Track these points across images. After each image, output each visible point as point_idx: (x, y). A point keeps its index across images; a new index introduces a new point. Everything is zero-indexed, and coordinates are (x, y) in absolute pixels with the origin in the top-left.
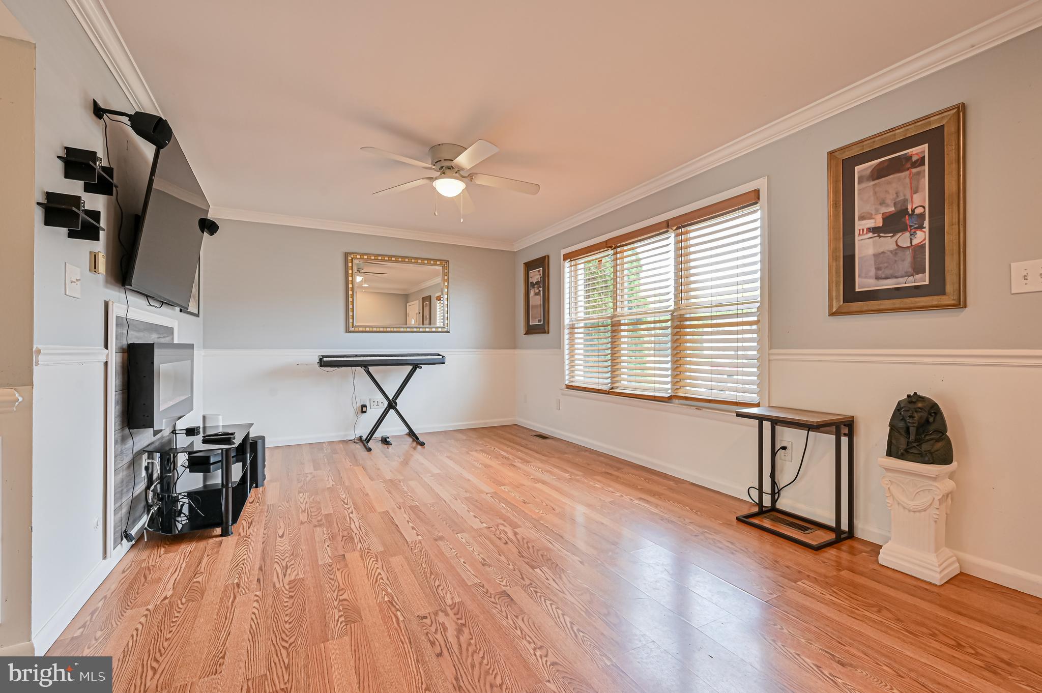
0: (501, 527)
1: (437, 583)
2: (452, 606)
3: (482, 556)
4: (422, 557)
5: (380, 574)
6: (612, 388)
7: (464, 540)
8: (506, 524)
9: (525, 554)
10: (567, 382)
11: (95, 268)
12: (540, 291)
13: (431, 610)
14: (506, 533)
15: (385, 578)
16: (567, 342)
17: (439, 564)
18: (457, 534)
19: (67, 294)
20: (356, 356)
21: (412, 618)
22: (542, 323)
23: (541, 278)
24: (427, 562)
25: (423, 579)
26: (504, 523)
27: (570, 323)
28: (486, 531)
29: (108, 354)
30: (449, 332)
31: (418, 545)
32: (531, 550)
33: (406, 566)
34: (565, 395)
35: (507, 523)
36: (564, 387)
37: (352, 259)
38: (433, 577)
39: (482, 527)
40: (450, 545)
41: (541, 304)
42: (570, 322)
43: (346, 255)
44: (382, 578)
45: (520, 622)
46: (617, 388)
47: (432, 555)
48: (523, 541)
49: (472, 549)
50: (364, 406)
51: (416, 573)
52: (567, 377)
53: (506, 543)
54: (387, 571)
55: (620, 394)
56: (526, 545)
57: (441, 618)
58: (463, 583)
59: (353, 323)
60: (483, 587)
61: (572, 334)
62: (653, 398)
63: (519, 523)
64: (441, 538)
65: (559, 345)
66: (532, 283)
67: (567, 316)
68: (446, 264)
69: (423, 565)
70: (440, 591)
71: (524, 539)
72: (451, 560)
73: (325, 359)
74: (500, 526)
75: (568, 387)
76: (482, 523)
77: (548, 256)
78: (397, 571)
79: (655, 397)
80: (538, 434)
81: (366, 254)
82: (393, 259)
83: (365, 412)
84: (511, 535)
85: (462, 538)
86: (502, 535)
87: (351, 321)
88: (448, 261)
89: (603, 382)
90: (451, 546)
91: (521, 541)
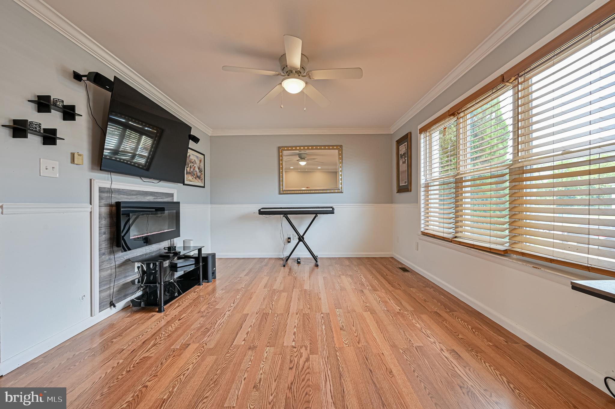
5: (188, 369)
6: (456, 237)
10: (422, 230)
11: (73, 161)
12: (405, 160)
16: (422, 198)
19: (41, 175)
20: (281, 208)
22: (407, 184)
23: (406, 150)
27: (425, 183)
29: (92, 207)
30: (342, 193)
31: (234, 350)
33: (208, 368)
34: (421, 240)
36: (420, 233)
37: (282, 151)
39: (290, 345)
40: (253, 356)
41: (406, 170)
42: (425, 181)
43: (279, 148)
46: (460, 237)
50: (289, 238)
51: (207, 377)
52: (422, 226)
53: (292, 368)
55: (460, 243)
59: (283, 188)
61: (427, 191)
62: (489, 250)
63: (320, 349)
64: (254, 348)
65: (417, 201)
66: (401, 154)
67: (422, 177)
68: (340, 148)
71: (309, 368)
73: (261, 210)
74: (303, 348)
75: (424, 234)
76: (293, 341)
77: (411, 133)
78: (200, 370)
79: (490, 249)
80: (404, 267)
81: (302, 146)
82: (318, 148)
83: (290, 242)
84: (302, 360)
85: (267, 352)
86: (296, 358)
87: (281, 187)
88: (342, 146)
89: (447, 231)
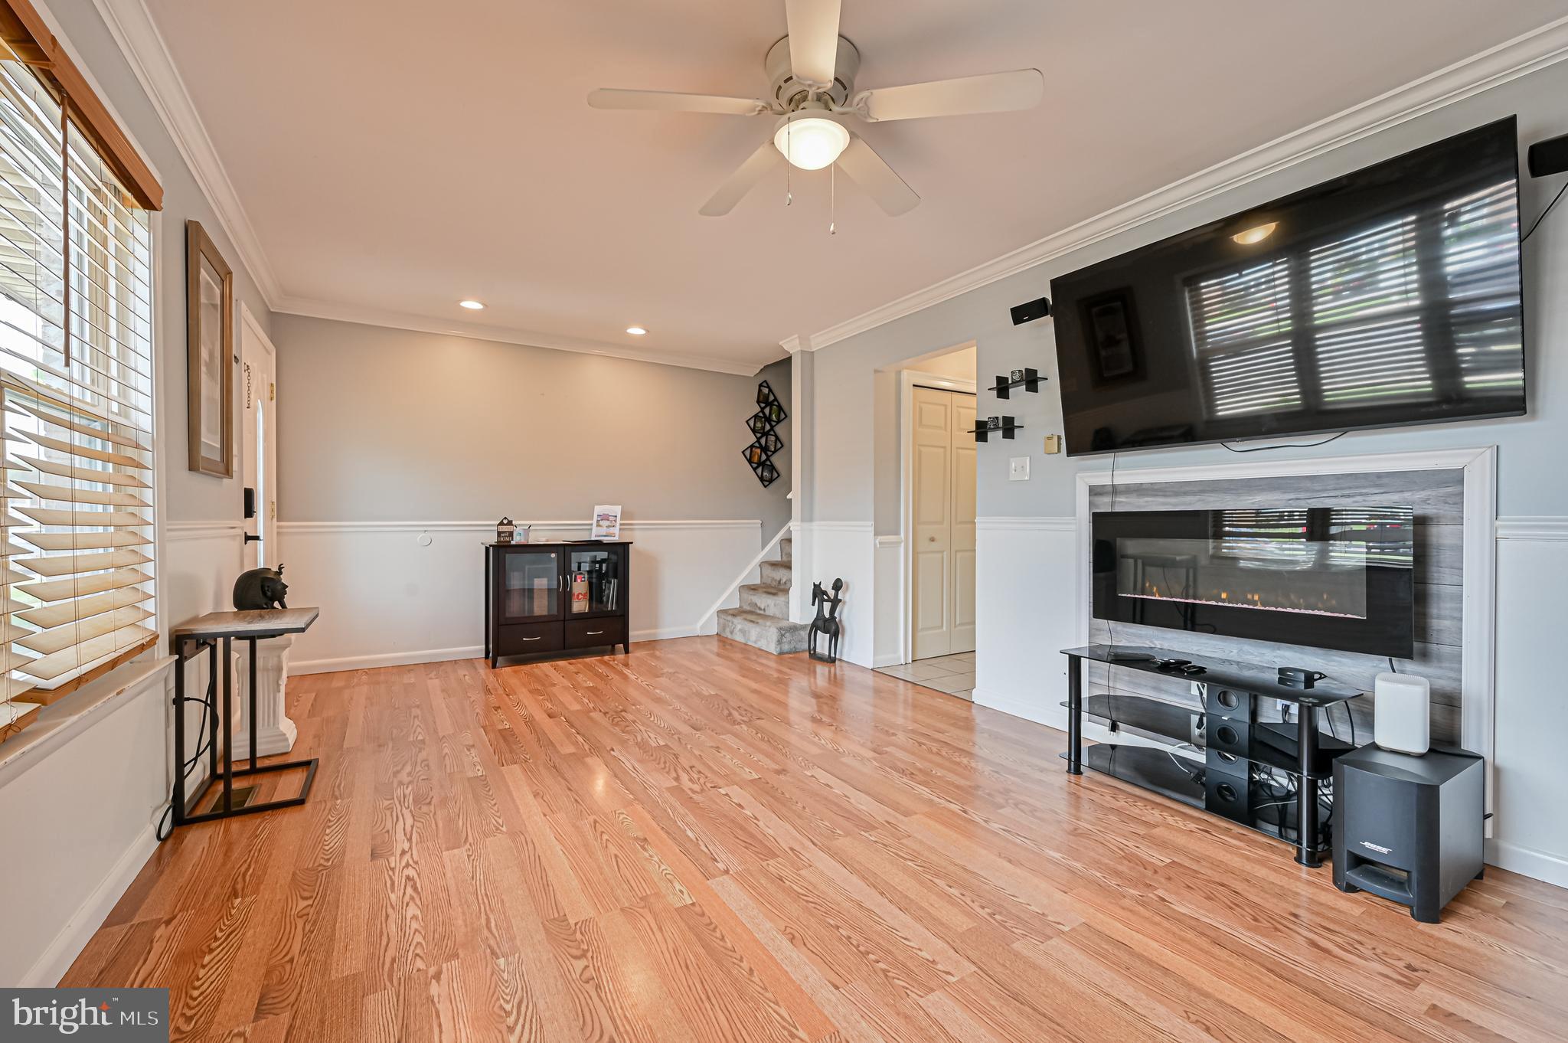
0: (696, 787)
1: (759, 736)
8: (689, 792)
9: (671, 757)
14: (691, 780)
18: (760, 778)
21: (767, 718)
26: (692, 795)
28: (720, 782)
32: (663, 760)
33: (799, 746)
35: (687, 794)
39: (726, 788)
40: (762, 765)
48: (670, 770)
53: (691, 767)
54: (815, 742)
56: (667, 765)
63: (667, 795)
71: (668, 773)
72: (754, 750)
74: (699, 790)
76: (727, 795)
84: (684, 777)
85: (750, 772)
86: (696, 776)
91: (672, 770)
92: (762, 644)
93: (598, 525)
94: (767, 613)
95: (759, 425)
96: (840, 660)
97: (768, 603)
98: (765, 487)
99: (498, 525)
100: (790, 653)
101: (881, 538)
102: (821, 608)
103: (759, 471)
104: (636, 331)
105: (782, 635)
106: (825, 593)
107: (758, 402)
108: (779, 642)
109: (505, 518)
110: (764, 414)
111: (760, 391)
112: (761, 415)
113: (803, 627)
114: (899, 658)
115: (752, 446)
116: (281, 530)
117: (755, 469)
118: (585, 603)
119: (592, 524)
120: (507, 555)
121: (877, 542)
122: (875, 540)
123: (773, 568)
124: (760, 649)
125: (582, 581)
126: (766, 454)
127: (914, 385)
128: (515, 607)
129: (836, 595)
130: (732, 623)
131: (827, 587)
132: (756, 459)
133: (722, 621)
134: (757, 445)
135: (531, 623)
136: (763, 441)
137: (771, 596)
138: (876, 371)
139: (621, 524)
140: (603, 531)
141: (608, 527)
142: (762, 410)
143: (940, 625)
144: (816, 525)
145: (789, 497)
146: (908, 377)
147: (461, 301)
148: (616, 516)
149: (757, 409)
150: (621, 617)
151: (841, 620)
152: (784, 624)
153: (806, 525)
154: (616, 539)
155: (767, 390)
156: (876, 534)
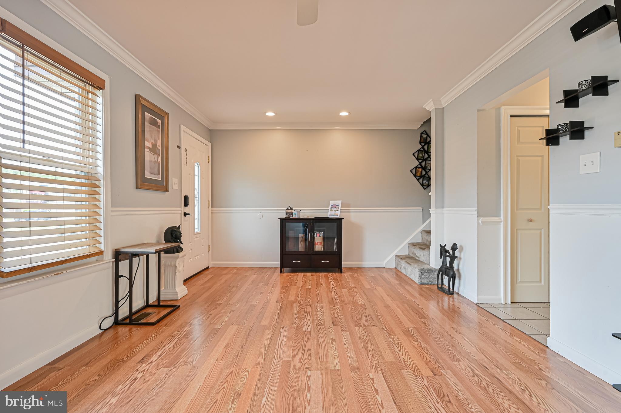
1: (365, 337)
2: (361, 326)
3: (332, 346)
4: (372, 355)
5: (400, 351)
7: (337, 361)
9: (305, 340)
13: (371, 327)
14: (301, 359)
15: (395, 347)
17: (361, 347)
18: (338, 370)
21: (379, 326)
24: (368, 351)
25: (372, 341)
31: (374, 367)
32: (299, 341)
33: (383, 351)
38: (367, 341)
39: (313, 371)
40: (348, 360)
44: (398, 348)
45: (336, 316)
47: (364, 355)
49: (335, 352)
51: (377, 346)
54: (395, 352)
57: (366, 324)
58: (351, 334)
60: (342, 330)
64: (353, 369)
69: (371, 350)
70: (364, 333)
72: (352, 348)
78: (389, 350)
85: (337, 364)
90: (348, 358)
92: (412, 277)
93: (331, 210)
94: (420, 259)
95: (421, 155)
96: (458, 294)
97: (420, 254)
98: (425, 189)
99: (286, 210)
100: (428, 284)
101: (482, 219)
102: (445, 260)
103: (421, 180)
104: (344, 114)
105: (422, 274)
106: (447, 251)
107: (420, 143)
108: (421, 277)
109: (289, 207)
110: (424, 149)
111: (421, 136)
112: (422, 149)
113: (435, 270)
114: (500, 299)
115: (416, 167)
116: (213, 211)
117: (418, 180)
118: (321, 247)
119: (328, 210)
120: (286, 223)
121: (480, 221)
122: (478, 220)
123: (427, 234)
124: (412, 280)
125: (319, 236)
126: (425, 171)
127: (511, 116)
128: (291, 247)
129: (454, 253)
130: (401, 263)
131: (448, 248)
132: (419, 174)
133: (397, 261)
134: (419, 166)
135: (297, 254)
136: (423, 164)
137: (422, 250)
138: (478, 111)
139: (341, 210)
140: (333, 213)
141: (336, 211)
142: (423, 147)
143: (539, 280)
144: (445, 210)
145: (430, 194)
146: (506, 112)
147: (266, 113)
148: (339, 206)
149: (420, 147)
150: (338, 255)
151: (458, 270)
152: (425, 267)
153: (439, 210)
154: (338, 217)
155: (426, 135)
156: (479, 216)
